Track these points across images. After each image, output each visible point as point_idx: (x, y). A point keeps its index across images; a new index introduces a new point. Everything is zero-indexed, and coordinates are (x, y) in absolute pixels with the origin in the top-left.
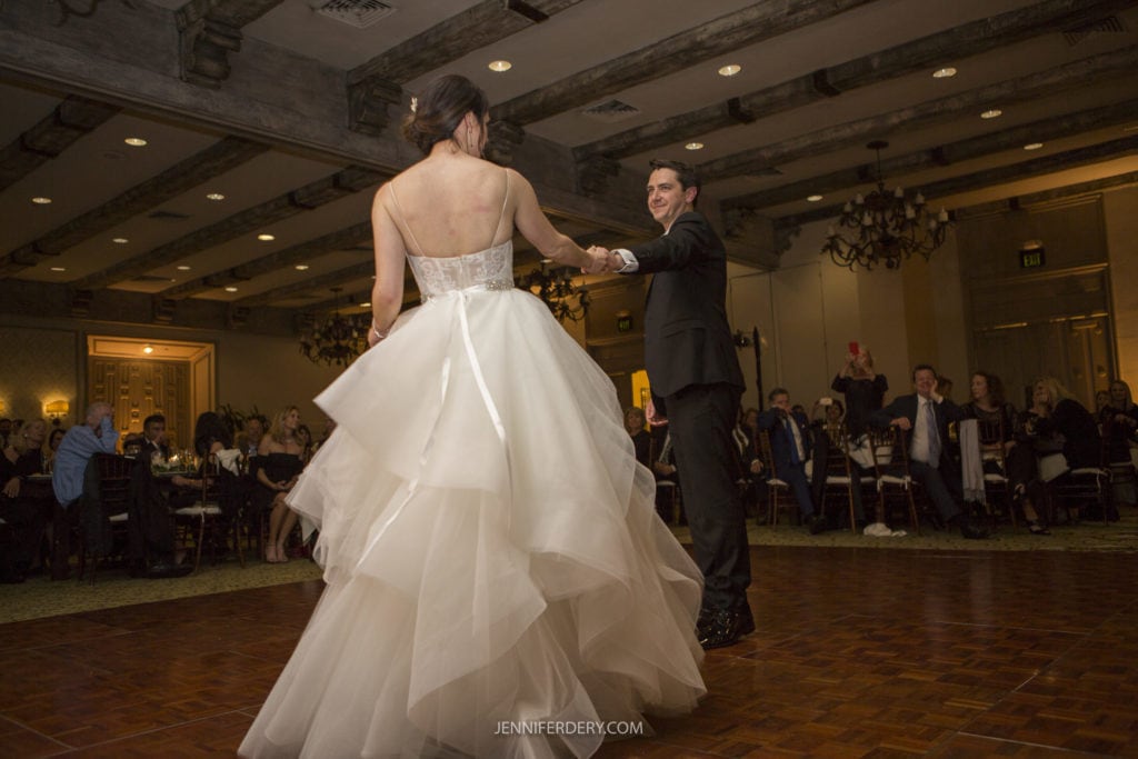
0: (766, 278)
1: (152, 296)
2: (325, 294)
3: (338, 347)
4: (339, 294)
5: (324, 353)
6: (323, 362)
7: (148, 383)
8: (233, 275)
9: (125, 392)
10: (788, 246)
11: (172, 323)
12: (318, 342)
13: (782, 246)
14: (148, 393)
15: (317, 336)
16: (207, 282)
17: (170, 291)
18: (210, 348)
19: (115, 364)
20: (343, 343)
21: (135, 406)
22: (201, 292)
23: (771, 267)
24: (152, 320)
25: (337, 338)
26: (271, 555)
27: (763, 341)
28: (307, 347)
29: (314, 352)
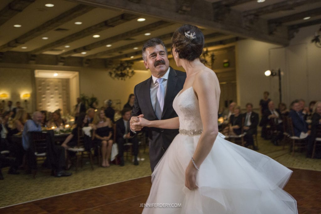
0: (284, 49)
1: (56, 56)
2: (117, 54)
3: (122, 73)
4: (122, 54)
5: (117, 75)
6: (116, 79)
7: (56, 86)
8: (84, 49)
9: (48, 89)
10: (293, 37)
11: (64, 65)
12: (115, 72)
13: (291, 37)
14: (56, 90)
15: (114, 70)
16: (75, 51)
17: (63, 54)
18: (77, 73)
19: (44, 80)
20: (123, 72)
21: (52, 94)
22: (74, 54)
23: (286, 45)
24: (56, 64)
25: (121, 70)
26: (104, 164)
27: (282, 73)
28: (111, 74)
29: (113, 75)
